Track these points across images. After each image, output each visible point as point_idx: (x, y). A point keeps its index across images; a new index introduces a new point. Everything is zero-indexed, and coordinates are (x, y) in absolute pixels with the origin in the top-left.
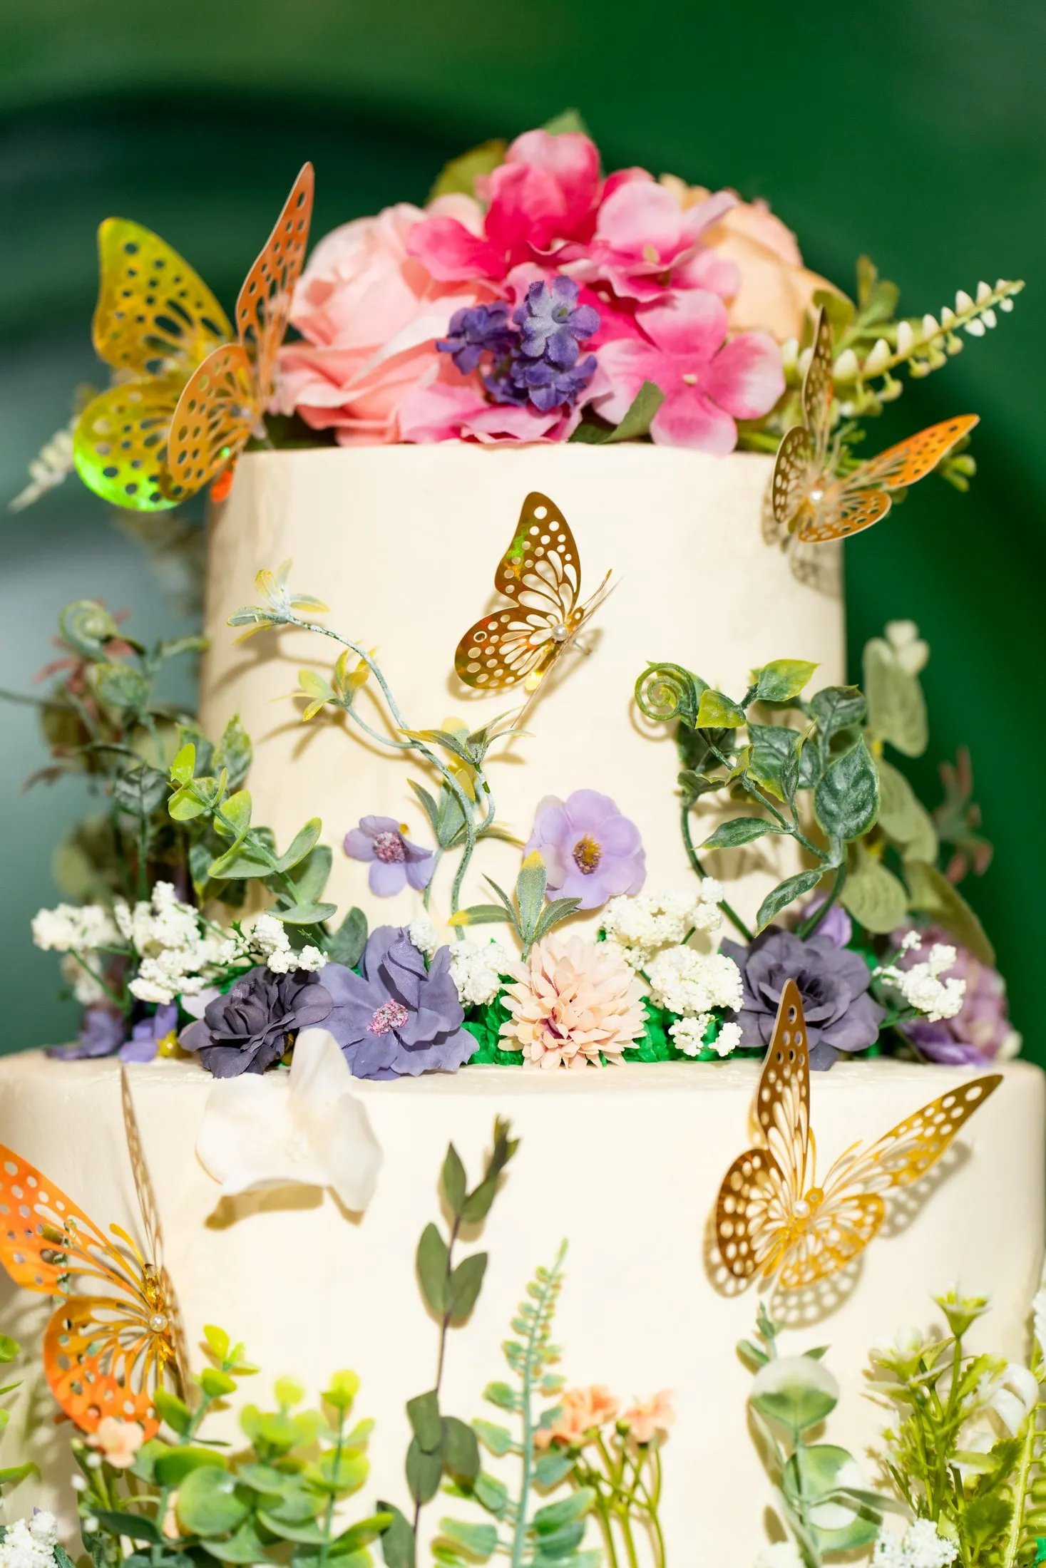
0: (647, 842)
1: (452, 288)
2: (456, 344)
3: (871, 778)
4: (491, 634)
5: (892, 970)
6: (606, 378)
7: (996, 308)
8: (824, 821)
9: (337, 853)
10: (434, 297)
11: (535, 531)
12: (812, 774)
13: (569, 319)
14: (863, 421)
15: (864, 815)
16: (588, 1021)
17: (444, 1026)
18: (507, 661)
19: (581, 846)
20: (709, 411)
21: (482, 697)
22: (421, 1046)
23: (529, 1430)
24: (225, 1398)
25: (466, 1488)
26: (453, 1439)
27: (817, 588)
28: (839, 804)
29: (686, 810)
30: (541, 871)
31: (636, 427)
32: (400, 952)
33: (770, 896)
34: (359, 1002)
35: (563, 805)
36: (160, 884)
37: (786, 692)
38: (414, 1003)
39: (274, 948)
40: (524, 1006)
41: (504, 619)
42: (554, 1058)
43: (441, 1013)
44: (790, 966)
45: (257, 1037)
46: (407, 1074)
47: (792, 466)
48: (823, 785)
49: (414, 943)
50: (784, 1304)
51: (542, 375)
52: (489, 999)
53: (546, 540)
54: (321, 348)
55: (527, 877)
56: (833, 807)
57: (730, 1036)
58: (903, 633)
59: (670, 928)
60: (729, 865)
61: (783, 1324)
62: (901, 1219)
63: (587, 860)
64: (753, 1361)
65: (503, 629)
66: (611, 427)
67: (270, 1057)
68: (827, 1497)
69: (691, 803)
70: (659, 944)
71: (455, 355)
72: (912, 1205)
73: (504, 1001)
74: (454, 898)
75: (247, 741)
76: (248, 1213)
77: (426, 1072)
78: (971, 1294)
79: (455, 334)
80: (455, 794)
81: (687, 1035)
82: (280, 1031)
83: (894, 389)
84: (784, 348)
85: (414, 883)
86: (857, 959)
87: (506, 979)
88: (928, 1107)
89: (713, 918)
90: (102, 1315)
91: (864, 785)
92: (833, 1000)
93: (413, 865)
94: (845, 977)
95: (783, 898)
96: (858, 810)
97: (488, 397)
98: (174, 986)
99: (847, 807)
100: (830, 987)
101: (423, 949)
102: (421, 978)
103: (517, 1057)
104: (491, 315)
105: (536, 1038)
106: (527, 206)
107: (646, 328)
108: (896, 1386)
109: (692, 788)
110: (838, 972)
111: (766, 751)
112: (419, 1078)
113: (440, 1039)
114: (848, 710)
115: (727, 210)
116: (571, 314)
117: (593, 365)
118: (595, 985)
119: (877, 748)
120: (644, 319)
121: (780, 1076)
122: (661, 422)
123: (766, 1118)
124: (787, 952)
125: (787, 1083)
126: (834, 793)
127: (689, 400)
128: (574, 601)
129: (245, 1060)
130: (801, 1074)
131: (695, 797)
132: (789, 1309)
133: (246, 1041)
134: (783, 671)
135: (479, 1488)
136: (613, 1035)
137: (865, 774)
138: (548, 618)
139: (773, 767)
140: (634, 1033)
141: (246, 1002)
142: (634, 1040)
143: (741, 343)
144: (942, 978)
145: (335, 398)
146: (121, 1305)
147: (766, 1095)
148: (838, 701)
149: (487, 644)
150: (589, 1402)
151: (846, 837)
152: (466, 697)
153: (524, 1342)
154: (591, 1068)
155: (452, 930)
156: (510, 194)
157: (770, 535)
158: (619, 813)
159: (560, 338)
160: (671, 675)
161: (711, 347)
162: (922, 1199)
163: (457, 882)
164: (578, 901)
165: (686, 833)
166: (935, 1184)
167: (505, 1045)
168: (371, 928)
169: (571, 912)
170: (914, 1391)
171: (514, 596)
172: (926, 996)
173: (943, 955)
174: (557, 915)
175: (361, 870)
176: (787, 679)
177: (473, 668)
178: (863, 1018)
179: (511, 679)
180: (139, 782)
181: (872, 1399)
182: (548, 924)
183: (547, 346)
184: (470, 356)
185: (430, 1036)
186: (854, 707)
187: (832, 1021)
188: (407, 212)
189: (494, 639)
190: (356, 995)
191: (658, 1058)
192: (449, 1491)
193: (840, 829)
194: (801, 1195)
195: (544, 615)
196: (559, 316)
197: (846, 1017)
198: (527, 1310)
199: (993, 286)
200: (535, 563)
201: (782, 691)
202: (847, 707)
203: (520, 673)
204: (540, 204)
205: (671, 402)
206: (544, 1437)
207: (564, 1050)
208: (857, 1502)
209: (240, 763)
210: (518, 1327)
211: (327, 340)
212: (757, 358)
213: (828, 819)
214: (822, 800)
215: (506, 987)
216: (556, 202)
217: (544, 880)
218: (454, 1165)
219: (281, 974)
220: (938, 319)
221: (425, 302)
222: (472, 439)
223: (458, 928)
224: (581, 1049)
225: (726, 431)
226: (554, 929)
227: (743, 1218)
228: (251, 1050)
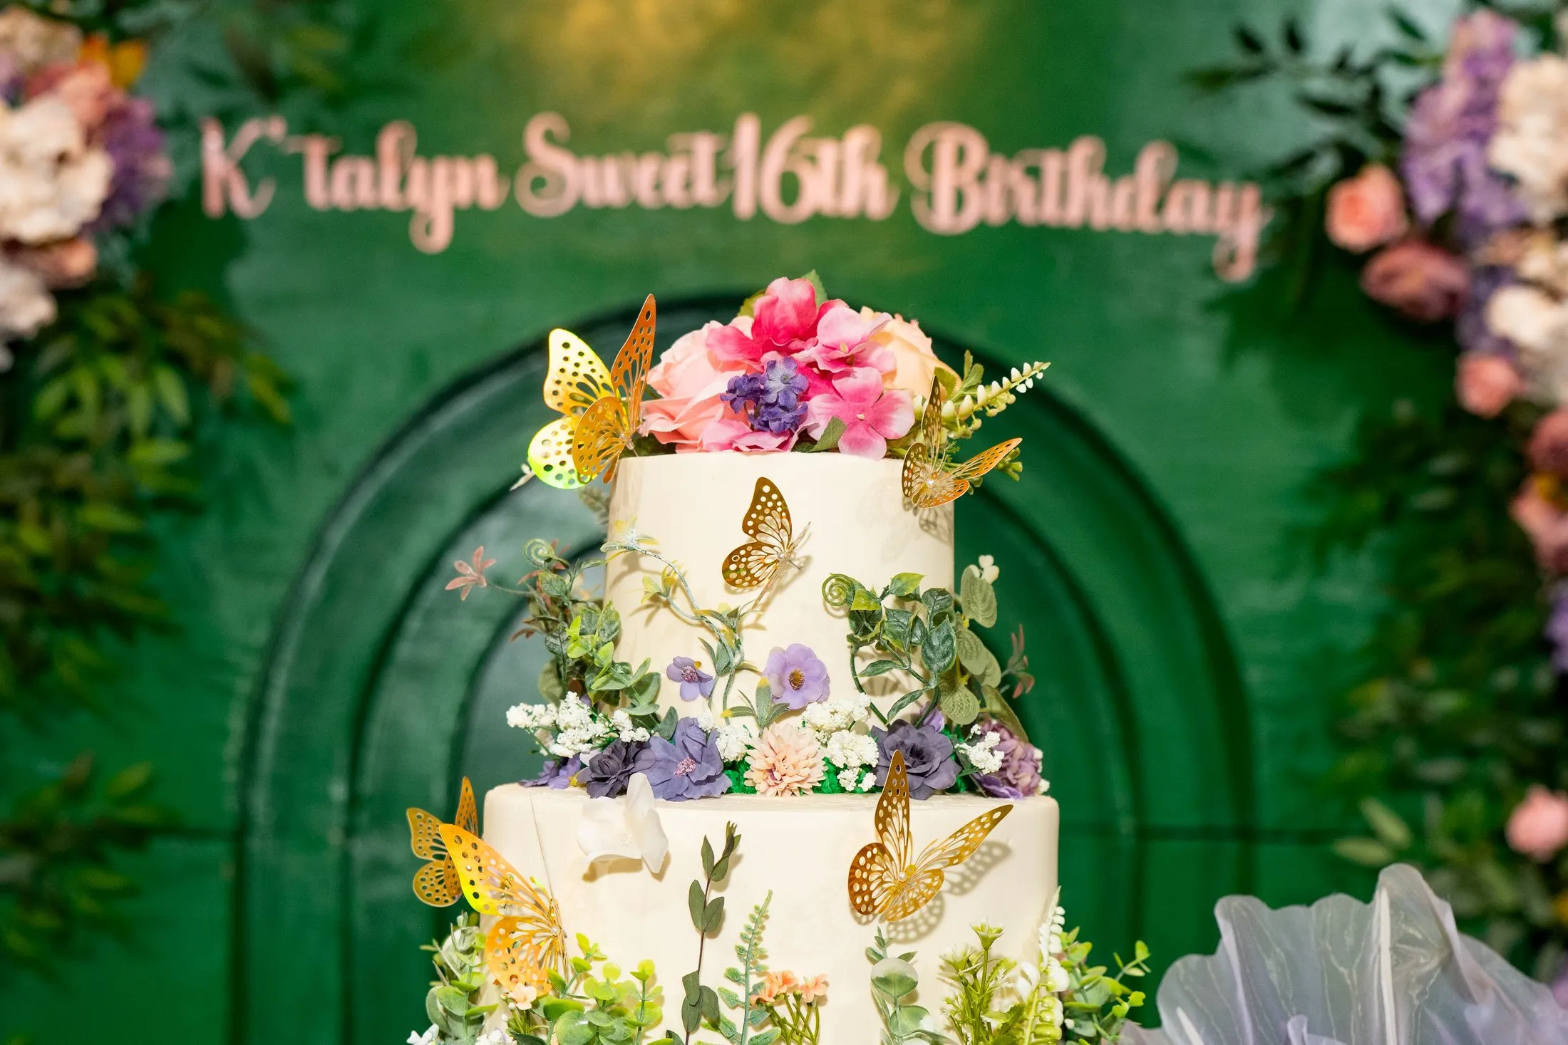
0: (830, 672)
1: (734, 365)
2: (732, 396)
3: (952, 640)
4: (742, 557)
5: (965, 745)
6: (813, 415)
7: (1034, 377)
8: (926, 663)
9: (664, 676)
10: (723, 370)
11: (763, 499)
12: (921, 637)
13: (791, 382)
14: (960, 441)
15: (947, 660)
16: (791, 771)
17: (712, 773)
18: (752, 572)
19: (793, 675)
20: (872, 435)
21: (741, 593)
22: (699, 783)
23: (748, 994)
24: (589, 972)
25: (715, 1025)
26: (705, 997)
27: (938, 537)
28: (934, 654)
29: (853, 656)
30: (768, 688)
31: (829, 445)
32: (691, 731)
33: (896, 703)
34: (671, 758)
35: (784, 652)
36: (569, 692)
37: (905, 591)
38: (700, 760)
39: (624, 728)
40: (757, 763)
41: (749, 548)
42: (772, 791)
43: (712, 765)
44: (908, 742)
45: (613, 777)
46: (692, 798)
47: (915, 464)
48: (926, 643)
49: (700, 726)
50: (895, 929)
51: (776, 413)
52: (737, 758)
53: (770, 504)
54: (666, 398)
55: (762, 691)
56: (931, 655)
57: (869, 780)
58: (987, 561)
59: (840, 720)
60: (878, 688)
61: (891, 940)
62: (967, 885)
63: (797, 682)
64: (874, 957)
65: (748, 554)
66: (814, 442)
67: (619, 787)
68: (914, 1035)
69: (855, 652)
70: (834, 729)
71: (732, 402)
72: (973, 877)
73: (747, 759)
74: (724, 702)
75: (617, 615)
76: (602, 874)
77: (702, 797)
78: (994, 925)
79: (731, 391)
80: (724, 645)
81: (845, 779)
82: (627, 774)
83: (977, 423)
84: (915, 400)
85: (703, 694)
86: (947, 738)
87: (749, 747)
88: (972, 822)
89: (863, 716)
90: (527, 927)
91: (948, 643)
92: (931, 761)
93: (703, 684)
94: (938, 749)
95: (901, 705)
96: (945, 657)
97: (752, 427)
98: (575, 748)
99: (939, 655)
100: (930, 754)
101: (705, 730)
102: (704, 746)
103: (753, 790)
104: (750, 380)
105: (764, 780)
106: (777, 321)
107: (837, 388)
108: (954, 974)
109: (855, 644)
110: (935, 746)
111: (896, 623)
112: (697, 801)
113: (710, 779)
114: (943, 601)
115: (887, 321)
116: (792, 378)
117: (806, 408)
118: (797, 752)
119: (966, 624)
120: (837, 383)
121: (890, 803)
122: (844, 441)
123: (880, 826)
124: (907, 734)
125: (895, 807)
126: (932, 647)
127: (861, 427)
128: (789, 539)
129: (607, 789)
130: (903, 802)
131: (858, 648)
132: (898, 933)
133: (608, 779)
134: (904, 579)
135: (721, 1026)
136: (807, 778)
137: (949, 637)
138: (775, 548)
139: (898, 632)
140: (818, 778)
141: (609, 757)
142: (819, 782)
143: (890, 397)
144: (991, 750)
145: (670, 427)
146: (538, 920)
147: (881, 813)
148: (937, 596)
149: (740, 562)
150: (780, 981)
151: (938, 671)
152: (734, 592)
153: (746, 946)
154: (793, 797)
155: (724, 720)
156: (766, 314)
157: (906, 506)
158: (815, 657)
159: (785, 392)
160: (843, 581)
161: (874, 399)
162: (980, 875)
163: (726, 694)
164: (788, 705)
165: (853, 668)
166: (988, 867)
167: (748, 783)
168: (679, 719)
169: (785, 712)
170: (961, 978)
171: (754, 536)
172: (980, 760)
173: (993, 738)
174: (778, 712)
175: (677, 686)
176: (906, 584)
177: (733, 576)
178: (948, 770)
179: (755, 582)
180: (559, 637)
181: (944, 981)
182: (773, 717)
183: (778, 397)
184: (740, 403)
185: (704, 778)
186: (946, 600)
187: (930, 773)
188: (715, 324)
189: (744, 560)
190: (670, 755)
191: (833, 792)
192: (705, 1026)
193: (935, 667)
194: (903, 868)
195: (772, 547)
196: (784, 380)
197: (938, 771)
198: (749, 929)
199: (1032, 366)
200: (765, 517)
201: (903, 590)
202: (942, 600)
203: (760, 579)
204: (784, 319)
205: (850, 429)
206: (754, 999)
207: (779, 786)
208: (929, 1038)
209: (613, 628)
210: (744, 937)
211: (668, 394)
212: (899, 405)
213: (929, 662)
214: (925, 651)
215: (750, 752)
216: (793, 319)
217: (770, 693)
218: (707, 850)
219: (627, 743)
220: (1001, 385)
221: (719, 373)
222: (737, 449)
223: (726, 719)
224: (788, 786)
225: (882, 447)
226: (778, 721)
227: (867, 881)
228: (610, 784)
